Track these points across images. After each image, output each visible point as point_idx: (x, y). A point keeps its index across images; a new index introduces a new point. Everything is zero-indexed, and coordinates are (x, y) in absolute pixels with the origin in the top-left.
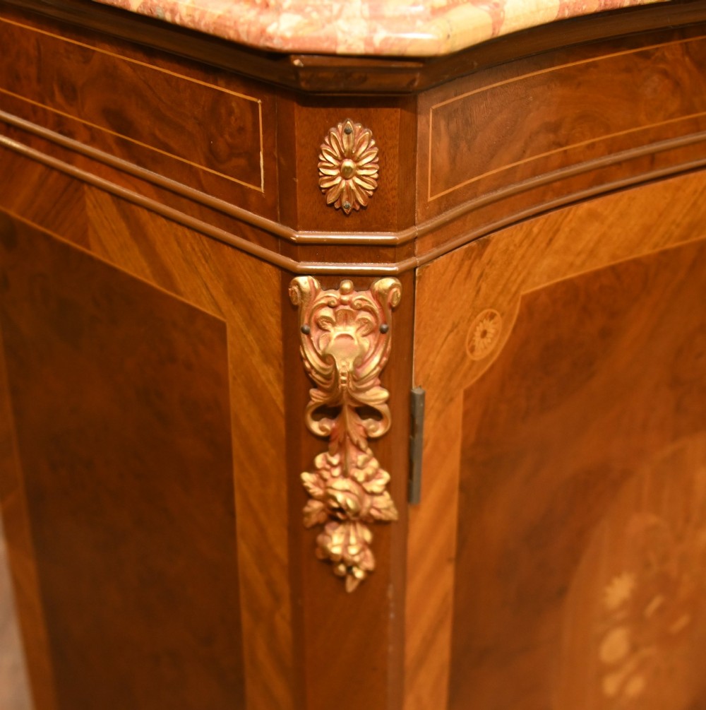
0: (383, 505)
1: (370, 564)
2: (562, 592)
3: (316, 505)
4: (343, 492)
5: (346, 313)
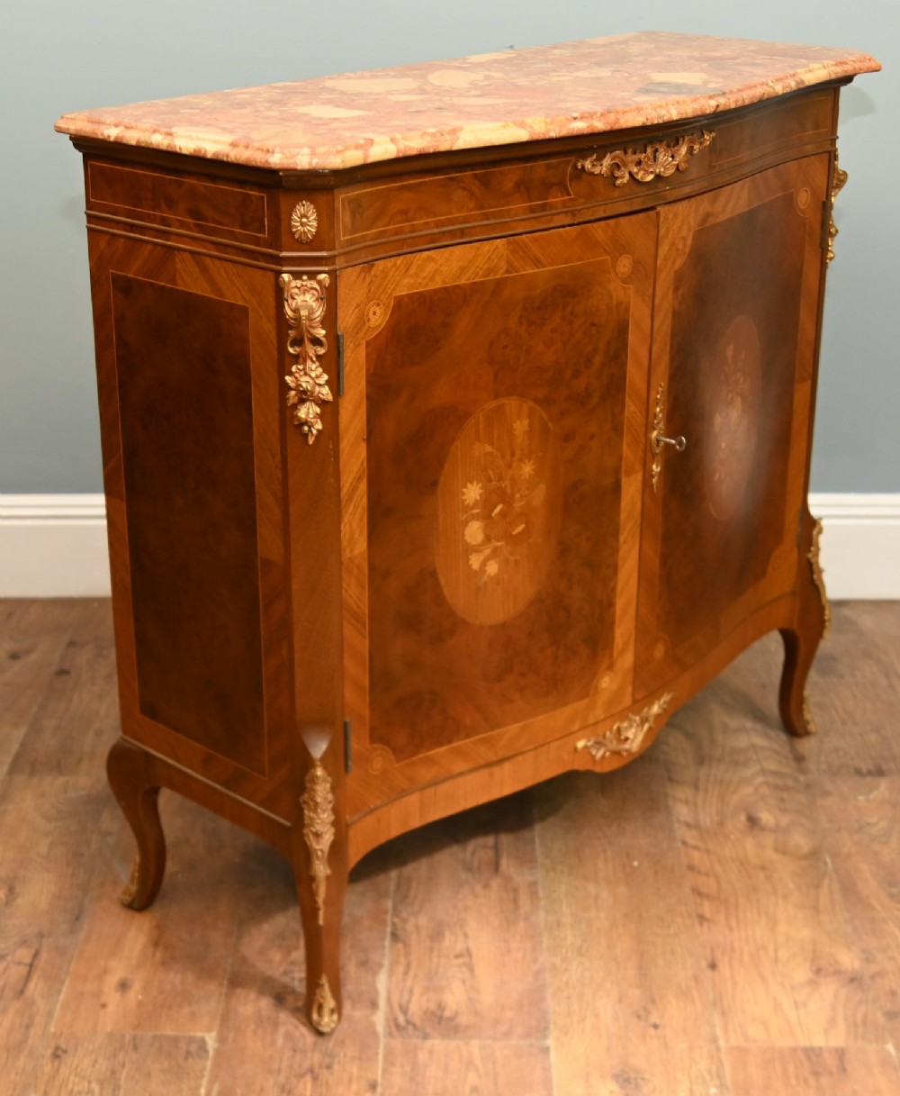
0: (326, 393)
1: (319, 426)
2: (435, 484)
3: (293, 393)
4: (305, 383)
5: (304, 290)
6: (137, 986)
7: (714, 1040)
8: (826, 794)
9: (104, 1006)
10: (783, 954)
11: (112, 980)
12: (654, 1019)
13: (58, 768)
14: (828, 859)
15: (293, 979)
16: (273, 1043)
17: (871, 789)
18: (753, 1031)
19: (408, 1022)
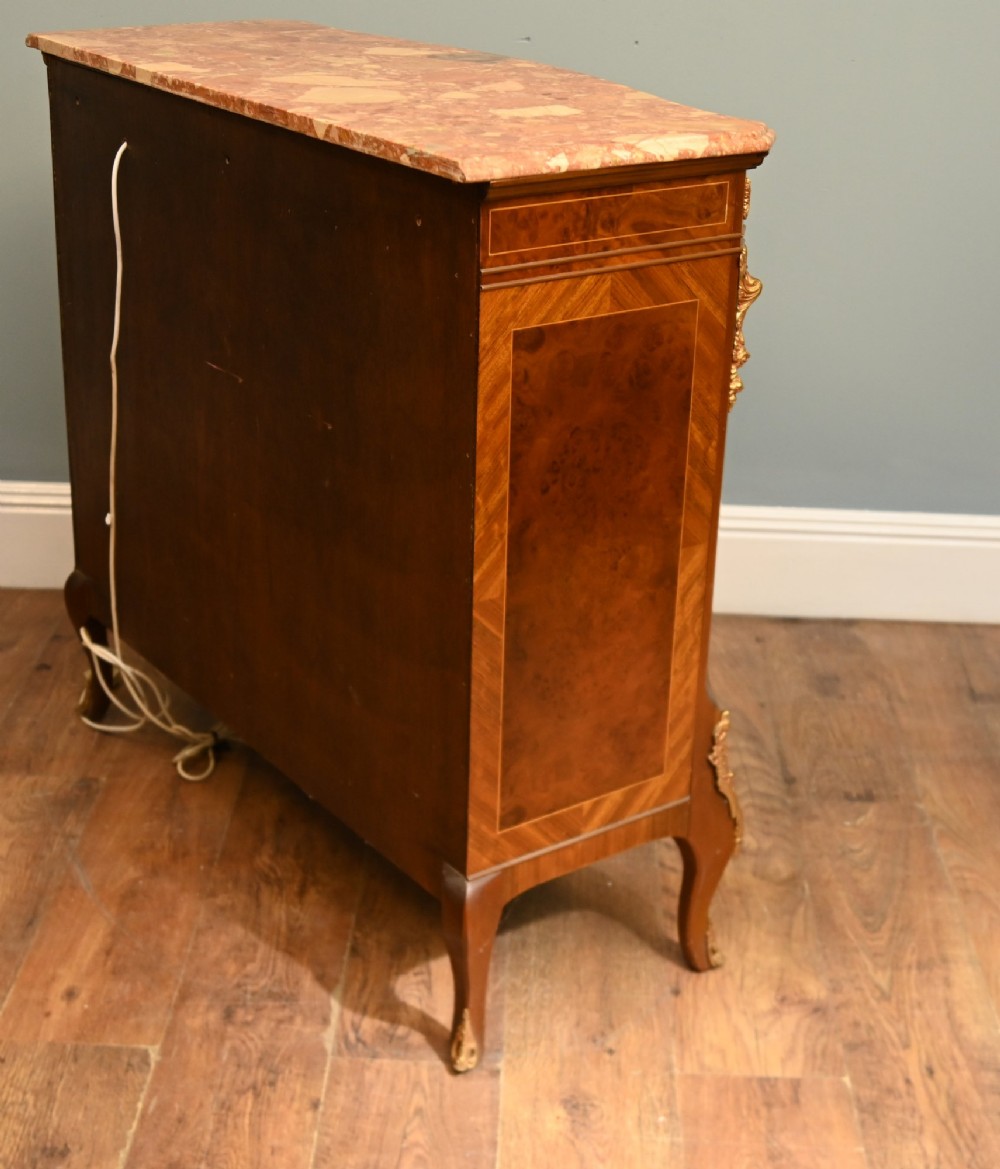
6: (84, 995)
7: (669, 1067)
8: (812, 818)
9: (48, 1014)
10: (749, 981)
11: (60, 987)
12: (611, 1043)
13: (28, 766)
14: (807, 886)
15: (246, 992)
16: (218, 1057)
17: (859, 814)
18: (709, 1059)
19: (358, 1040)
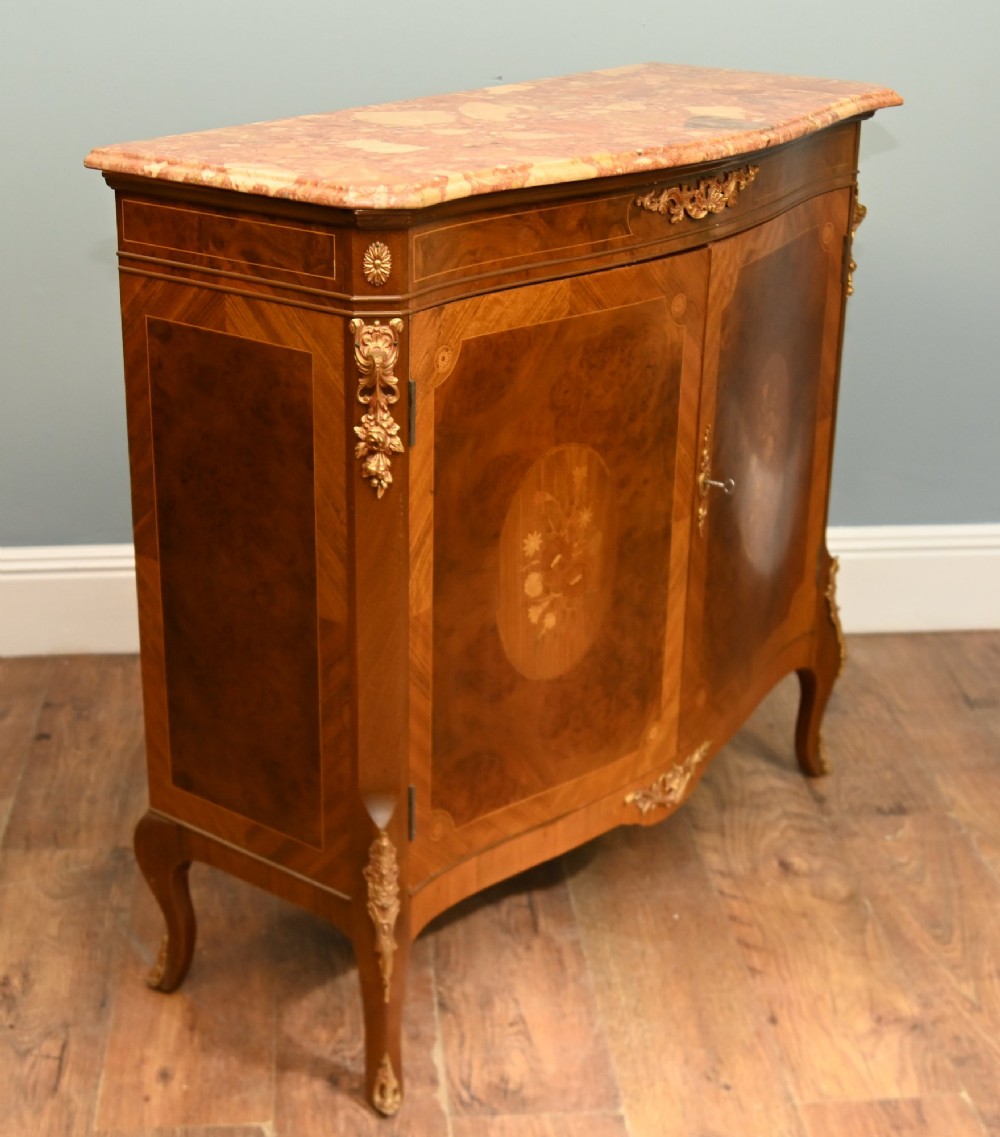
0: (396, 443)
1: (389, 479)
2: (497, 535)
3: (362, 444)
4: (376, 433)
5: (377, 336)
6: (179, 1075)
7: (788, 1098)
8: (853, 835)
9: (147, 1099)
10: (841, 1004)
11: (151, 1070)
12: (724, 1079)
13: (56, 842)
14: (867, 903)
15: (344, 1058)
16: (335, 1129)
17: (897, 828)
18: (826, 1086)
19: (473, 1098)
